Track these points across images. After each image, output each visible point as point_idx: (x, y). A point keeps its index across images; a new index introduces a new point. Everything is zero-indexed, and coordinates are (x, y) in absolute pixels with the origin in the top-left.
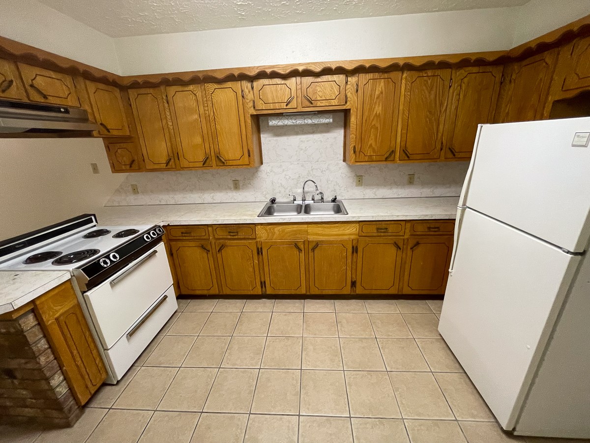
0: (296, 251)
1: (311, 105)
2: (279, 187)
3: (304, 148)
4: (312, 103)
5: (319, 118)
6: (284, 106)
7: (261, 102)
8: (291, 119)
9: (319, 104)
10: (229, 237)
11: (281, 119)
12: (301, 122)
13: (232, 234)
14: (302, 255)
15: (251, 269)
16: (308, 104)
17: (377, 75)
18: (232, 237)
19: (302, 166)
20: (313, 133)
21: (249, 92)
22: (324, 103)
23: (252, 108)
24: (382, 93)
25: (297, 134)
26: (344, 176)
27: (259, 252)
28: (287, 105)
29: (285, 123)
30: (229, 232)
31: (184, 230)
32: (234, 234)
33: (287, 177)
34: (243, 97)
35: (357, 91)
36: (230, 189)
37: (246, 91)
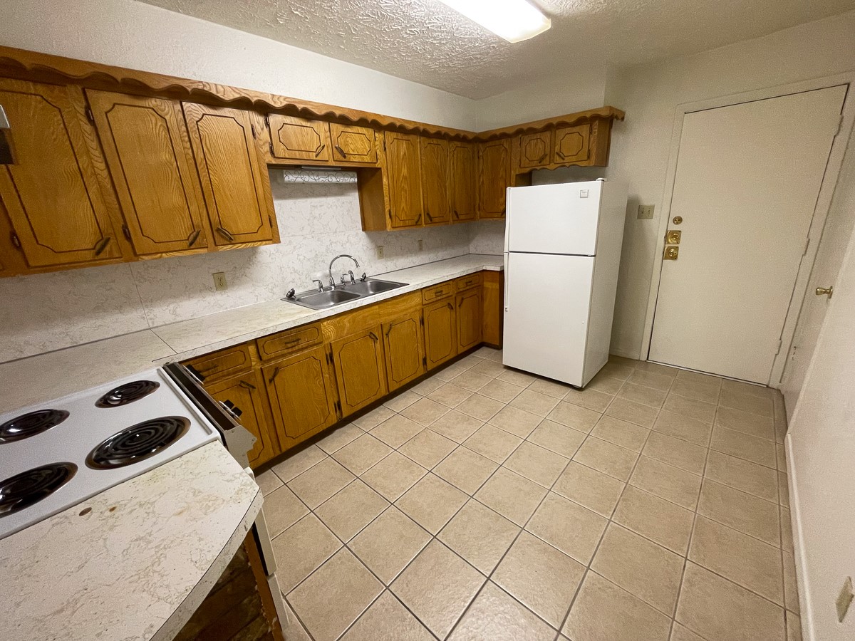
0: (371, 343)
1: (344, 159)
2: (291, 273)
3: (317, 215)
4: (345, 157)
5: (344, 176)
6: (313, 156)
7: (282, 147)
8: (313, 174)
9: (352, 159)
10: (286, 351)
11: (299, 174)
12: (324, 180)
13: (289, 345)
14: (378, 345)
16: (341, 158)
17: (400, 136)
18: (290, 350)
19: (319, 240)
20: (325, 195)
21: (262, 129)
22: (357, 159)
23: (269, 155)
24: (405, 154)
25: (306, 196)
28: (316, 156)
29: (306, 180)
30: (286, 343)
32: (293, 344)
33: (302, 257)
34: (254, 134)
35: (385, 149)
36: (210, 289)
37: (258, 128)
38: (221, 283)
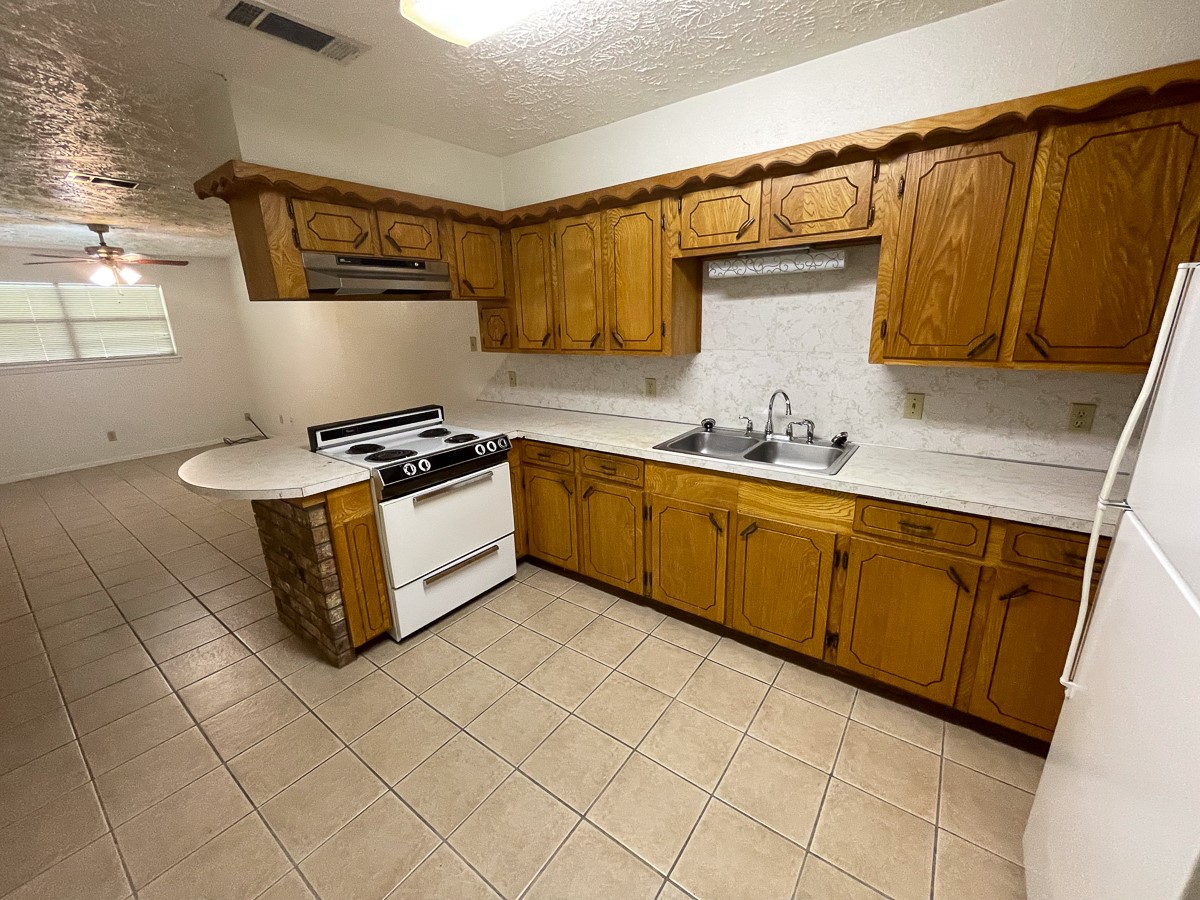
0: (712, 530)
1: (789, 234)
2: (727, 399)
3: (785, 324)
4: (790, 230)
5: (813, 259)
6: (733, 239)
7: (693, 234)
8: (753, 263)
9: (805, 230)
10: (603, 476)
11: (732, 265)
12: (772, 269)
13: (607, 471)
14: (723, 541)
15: (631, 544)
16: (782, 231)
17: (958, 150)
18: (606, 477)
19: (778, 360)
20: (808, 290)
21: (674, 217)
22: (819, 227)
23: (677, 247)
24: (970, 191)
25: (773, 293)
26: (873, 389)
27: (647, 513)
28: (738, 237)
29: (741, 272)
30: (603, 467)
31: (542, 451)
32: (610, 472)
33: (745, 381)
34: (663, 227)
35: (901, 192)
36: (641, 393)
37: (669, 215)
38: (651, 390)
